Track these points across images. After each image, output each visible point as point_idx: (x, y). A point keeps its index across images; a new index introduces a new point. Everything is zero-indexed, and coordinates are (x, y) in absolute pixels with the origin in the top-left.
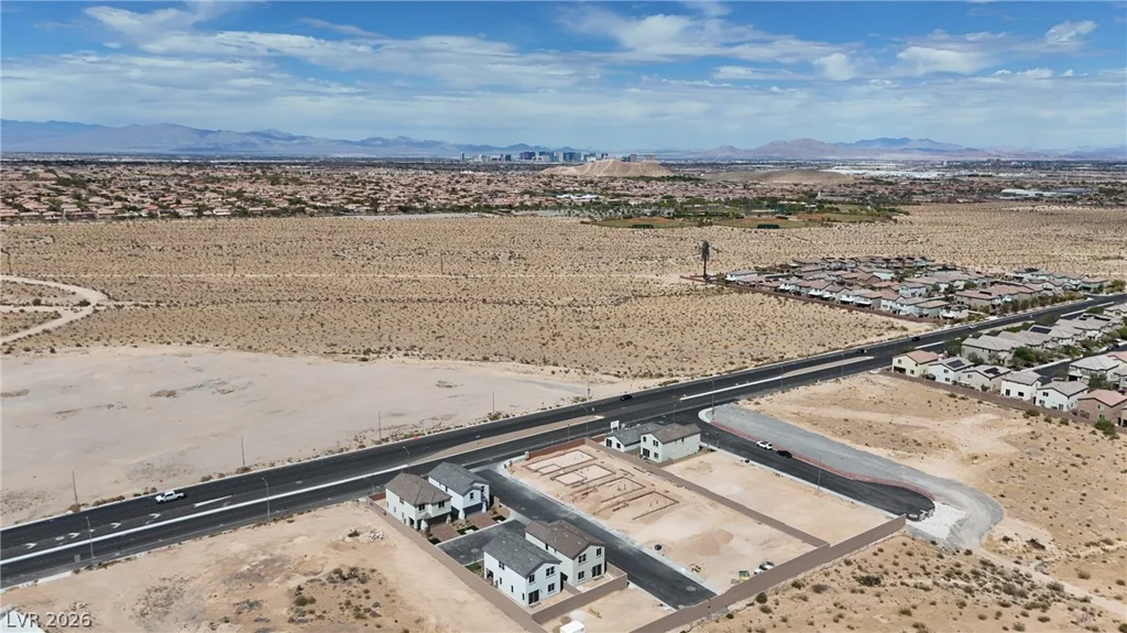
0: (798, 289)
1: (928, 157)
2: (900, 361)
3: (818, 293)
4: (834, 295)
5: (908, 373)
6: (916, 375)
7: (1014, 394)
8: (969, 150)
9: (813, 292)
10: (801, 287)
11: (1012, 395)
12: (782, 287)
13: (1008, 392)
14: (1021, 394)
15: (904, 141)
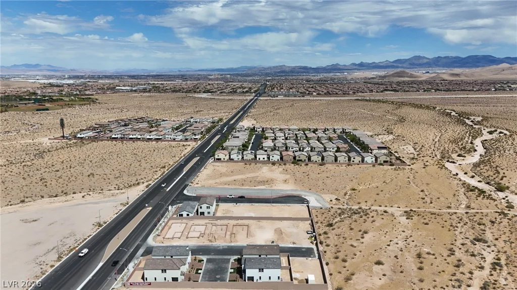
0: (123, 136)
1: (53, 73)
2: (218, 156)
3: (134, 137)
4: (143, 136)
5: (222, 159)
6: (226, 160)
7: (261, 159)
8: (72, 70)
9: (131, 137)
10: (124, 135)
11: (261, 160)
12: (113, 136)
13: (259, 159)
14: (264, 158)
15: (37, 65)
